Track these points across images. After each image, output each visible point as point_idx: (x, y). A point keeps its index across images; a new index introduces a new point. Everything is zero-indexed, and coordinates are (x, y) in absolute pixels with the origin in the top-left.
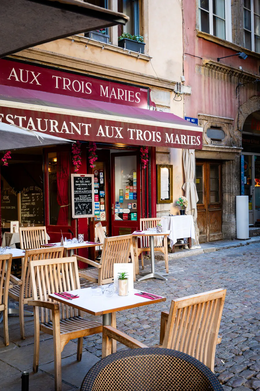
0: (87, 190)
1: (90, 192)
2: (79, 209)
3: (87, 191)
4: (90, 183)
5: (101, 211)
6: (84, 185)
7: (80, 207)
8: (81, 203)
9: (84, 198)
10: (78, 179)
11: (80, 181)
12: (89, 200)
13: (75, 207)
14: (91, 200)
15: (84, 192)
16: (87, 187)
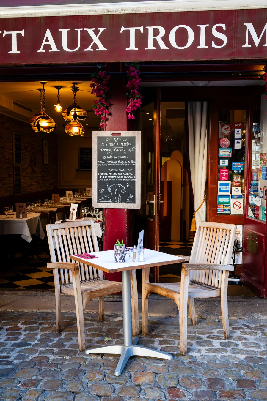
0: (124, 159)
1: (131, 164)
2: (106, 193)
3: (125, 162)
4: (131, 148)
5: (232, 197)
6: (118, 150)
7: (109, 189)
8: (110, 183)
9: (119, 174)
10: (107, 140)
11: (112, 144)
12: (130, 178)
13: (98, 189)
14: (133, 179)
15: (118, 163)
16: (124, 155)
